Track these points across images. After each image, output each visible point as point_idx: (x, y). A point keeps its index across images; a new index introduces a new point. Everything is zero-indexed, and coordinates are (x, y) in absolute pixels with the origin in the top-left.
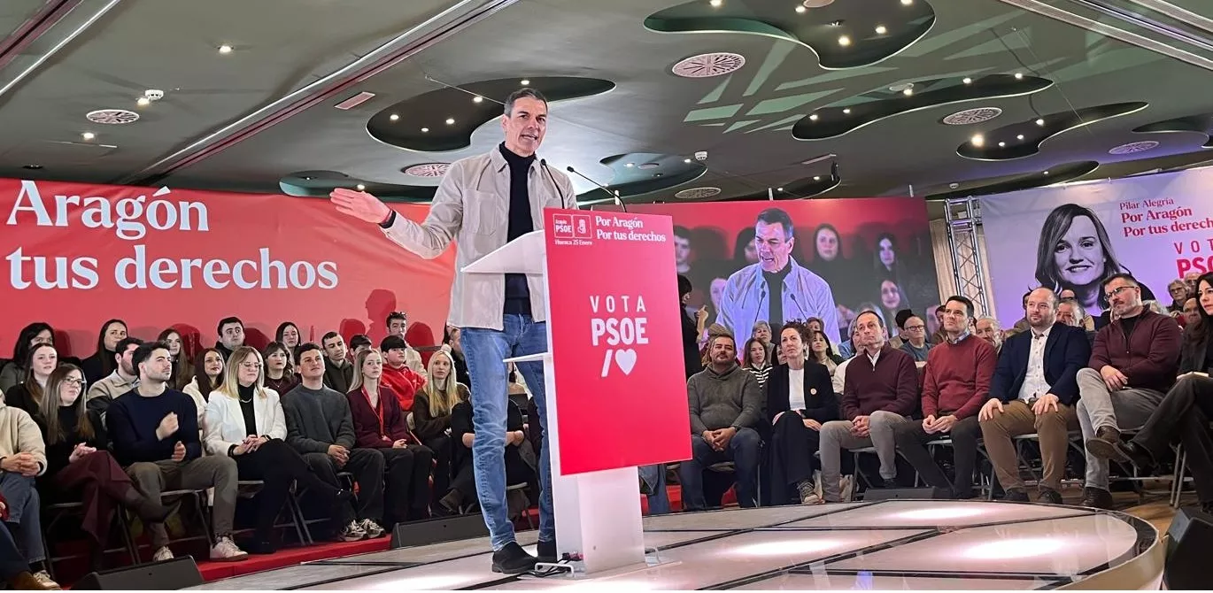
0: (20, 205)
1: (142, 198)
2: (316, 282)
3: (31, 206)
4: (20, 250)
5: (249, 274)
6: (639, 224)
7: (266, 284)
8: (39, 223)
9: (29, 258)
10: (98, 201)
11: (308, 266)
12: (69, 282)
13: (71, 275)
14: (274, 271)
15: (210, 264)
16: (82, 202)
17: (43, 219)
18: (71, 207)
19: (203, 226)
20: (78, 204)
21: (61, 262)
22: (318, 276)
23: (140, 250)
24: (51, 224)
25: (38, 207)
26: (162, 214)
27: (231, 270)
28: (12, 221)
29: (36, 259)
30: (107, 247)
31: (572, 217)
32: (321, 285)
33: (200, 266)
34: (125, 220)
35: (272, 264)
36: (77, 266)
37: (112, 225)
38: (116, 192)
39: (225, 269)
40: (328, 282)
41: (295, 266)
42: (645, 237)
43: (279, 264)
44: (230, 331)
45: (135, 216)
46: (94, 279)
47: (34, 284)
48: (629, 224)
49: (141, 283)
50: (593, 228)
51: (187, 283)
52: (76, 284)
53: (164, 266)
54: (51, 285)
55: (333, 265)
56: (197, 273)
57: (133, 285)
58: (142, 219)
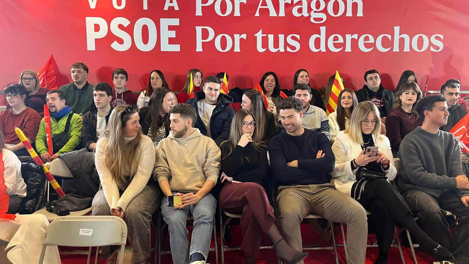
0: (261, 5)
2: (429, 48)
3: (267, 6)
4: (261, 30)
5: (386, 43)
7: (396, 49)
8: (270, 15)
9: (265, 35)
11: (425, 38)
12: (285, 48)
13: (286, 44)
14: (402, 41)
15: (363, 37)
16: (292, 2)
17: (273, 13)
18: (286, 5)
19: (360, 14)
20: (290, 3)
21: (281, 37)
22: (431, 44)
23: (323, 29)
24: (276, 15)
25: (270, 6)
26: (336, 7)
27: (375, 41)
28: (257, 14)
29: (269, 35)
30: (305, 28)
32: (432, 49)
33: (356, 38)
34: (315, 12)
35: (401, 36)
36: (289, 40)
37: (308, 15)
39: (372, 40)
40: (437, 48)
41: (416, 38)
43: (406, 37)
44: (371, 78)
45: (320, 10)
46: (298, 46)
47: (268, 49)
49: (323, 49)
51: (348, 49)
52: (289, 49)
53: (336, 39)
54: (276, 50)
55: (442, 37)
56: (354, 43)
57: (319, 50)
58: (325, 11)
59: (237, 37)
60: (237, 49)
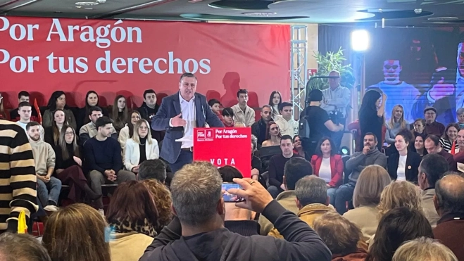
0: (53, 31)
1: (109, 26)
2: (198, 71)
3: (58, 32)
4: (52, 54)
5: (162, 66)
6: (235, 131)
7: (171, 71)
8: (61, 40)
9: (56, 58)
10: (87, 28)
11: (194, 61)
12: (75, 70)
13: (75, 66)
14: (176, 64)
15: (144, 59)
16: (80, 29)
17: (63, 38)
18: (75, 31)
19: (139, 40)
20: (78, 30)
21: (71, 59)
22: (200, 67)
23: (108, 53)
24: (66, 40)
25: (60, 32)
26: (118, 34)
27: (153, 64)
28: (49, 39)
29: (60, 58)
30: (92, 52)
31: (205, 131)
32: (201, 72)
33: (137, 61)
34: (100, 38)
35: (175, 60)
36: (78, 62)
37: (94, 40)
38: (95, 23)
39: (150, 63)
40: (205, 71)
41: (187, 62)
42: (238, 136)
43: (178, 60)
44: (149, 97)
45: (104, 36)
46: (86, 68)
47: (59, 70)
48: (231, 132)
49: (108, 70)
50: (214, 134)
51: (130, 71)
52: (77, 71)
53: (119, 62)
54: (65, 71)
55: (209, 61)
56: (135, 65)
57: (104, 71)
58: (109, 37)
59: (30, 59)
60: (31, 70)
